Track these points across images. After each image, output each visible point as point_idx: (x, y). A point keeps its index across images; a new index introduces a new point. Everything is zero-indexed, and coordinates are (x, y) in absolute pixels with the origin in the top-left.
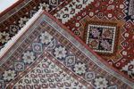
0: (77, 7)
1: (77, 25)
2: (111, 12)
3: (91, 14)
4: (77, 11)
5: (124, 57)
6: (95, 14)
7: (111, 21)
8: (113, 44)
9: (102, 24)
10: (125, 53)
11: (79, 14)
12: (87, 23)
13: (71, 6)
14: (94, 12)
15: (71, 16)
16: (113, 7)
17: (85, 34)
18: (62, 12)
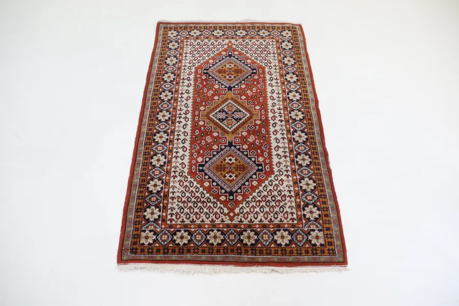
0: (186, 114)
1: (201, 123)
2: (213, 95)
3: (202, 108)
4: (189, 116)
5: (260, 110)
6: (205, 106)
7: (221, 100)
8: (242, 110)
9: (218, 106)
10: (258, 108)
11: (194, 116)
12: (207, 116)
13: (180, 117)
14: (202, 105)
15: (189, 123)
16: (211, 92)
17: (216, 124)
18: (179, 127)
